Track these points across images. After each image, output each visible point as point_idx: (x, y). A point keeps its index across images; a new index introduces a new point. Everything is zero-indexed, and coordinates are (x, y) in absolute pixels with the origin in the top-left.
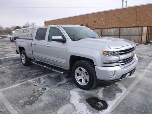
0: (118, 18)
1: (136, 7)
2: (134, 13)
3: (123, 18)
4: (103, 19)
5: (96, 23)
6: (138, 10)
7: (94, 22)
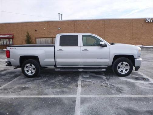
0: (59, 29)
1: (74, 21)
2: (72, 25)
3: (64, 29)
4: (44, 28)
5: (37, 32)
6: (76, 24)
7: (34, 31)
